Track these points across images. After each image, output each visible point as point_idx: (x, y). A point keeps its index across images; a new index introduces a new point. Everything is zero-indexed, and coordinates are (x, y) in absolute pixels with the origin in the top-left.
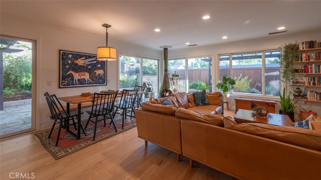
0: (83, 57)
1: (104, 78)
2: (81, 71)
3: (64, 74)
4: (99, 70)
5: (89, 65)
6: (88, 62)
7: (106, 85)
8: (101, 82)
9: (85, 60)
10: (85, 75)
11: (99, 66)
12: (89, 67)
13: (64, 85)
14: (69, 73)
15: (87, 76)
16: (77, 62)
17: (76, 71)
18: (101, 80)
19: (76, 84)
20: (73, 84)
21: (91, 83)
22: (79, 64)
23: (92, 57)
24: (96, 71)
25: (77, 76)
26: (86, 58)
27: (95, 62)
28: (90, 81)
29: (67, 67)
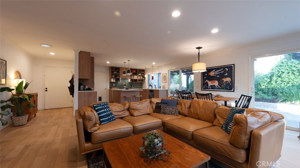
0: (214, 70)
1: (231, 84)
2: (212, 80)
3: (204, 82)
4: (226, 78)
5: (218, 75)
6: (218, 72)
7: (234, 91)
8: (228, 88)
9: (215, 72)
10: (215, 82)
11: (226, 74)
12: (218, 76)
13: (204, 89)
14: (206, 81)
15: (216, 83)
16: (210, 74)
17: (210, 80)
18: (228, 87)
19: (209, 89)
20: (208, 89)
21: (219, 89)
22: (211, 75)
23: (220, 68)
24: (223, 79)
25: (210, 84)
26: (215, 70)
27: (222, 72)
28: (218, 87)
29: (205, 78)
